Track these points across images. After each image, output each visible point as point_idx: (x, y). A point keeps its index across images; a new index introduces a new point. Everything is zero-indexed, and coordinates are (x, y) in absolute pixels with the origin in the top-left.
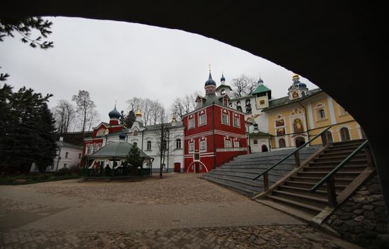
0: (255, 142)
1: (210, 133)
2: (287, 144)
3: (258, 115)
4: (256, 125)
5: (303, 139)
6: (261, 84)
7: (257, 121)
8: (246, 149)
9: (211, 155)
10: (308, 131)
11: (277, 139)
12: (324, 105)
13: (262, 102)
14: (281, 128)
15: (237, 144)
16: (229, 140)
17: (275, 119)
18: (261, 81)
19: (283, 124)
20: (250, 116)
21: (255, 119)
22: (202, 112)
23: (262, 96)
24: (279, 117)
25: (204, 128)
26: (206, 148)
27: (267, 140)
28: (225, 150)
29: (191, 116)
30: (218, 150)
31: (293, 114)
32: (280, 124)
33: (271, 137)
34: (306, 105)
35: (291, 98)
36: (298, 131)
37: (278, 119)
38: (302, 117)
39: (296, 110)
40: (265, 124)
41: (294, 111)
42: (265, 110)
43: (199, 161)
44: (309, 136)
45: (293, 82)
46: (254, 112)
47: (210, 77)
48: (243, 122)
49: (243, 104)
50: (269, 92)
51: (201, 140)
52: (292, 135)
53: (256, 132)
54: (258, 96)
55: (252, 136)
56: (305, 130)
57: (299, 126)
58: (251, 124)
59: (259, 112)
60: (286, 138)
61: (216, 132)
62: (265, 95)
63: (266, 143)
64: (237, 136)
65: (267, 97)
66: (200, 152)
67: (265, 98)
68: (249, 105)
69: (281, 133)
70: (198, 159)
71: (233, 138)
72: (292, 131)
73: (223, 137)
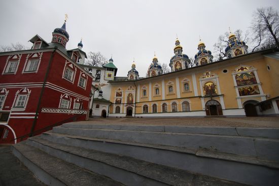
0: (98, 107)
1: (39, 85)
2: (121, 112)
3: (104, 85)
4: (101, 92)
5: (132, 108)
6: (111, 62)
7: (102, 89)
8: (86, 112)
9: (31, 116)
10: (136, 103)
11: (115, 106)
12: (147, 87)
13: (110, 76)
14: (119, 98)
15: (77, 106)
16: (68, 99)
17: (116, 91)
18: (111, 60)
19: (121, 96)
20: (98, 84)
21: (101, 87)
22: (36, 55)
23: (110, 70)
24: (119, 89)
25: (31, 77)
26: (25, 105)
27: (107, 106)
28: (58, 111)
29: (15, 57)
30: (44, 110)
31: (129, 89)
32: (119, 95)
33: (111, 104)
34: (137, 85)
35: (129, 79)
36: (130, 103)
37: (119, 91)
38: (134, 93)
39: (131, 87)
40: (108, 93)
41: (129, 87)
42: (110, 82)
43: (5, 124)
44: (136, 107)
45: (132, 68)
46: (102, 81)
47: (64, 26)
48: (89, 85)
49: (94, 72)
50: (116, 70)
51: (21, 93)
52: (125, 105)
53: (100, 98)
54: (108, 70)
55: (95, 100)
56: (134, 102)
57: (131, 99)
58: (97, 89)
59: (106, 82)
60: (121, 106)
61: (48, 85)
62: (113, 71)
63: (106, 108)
64: (79, 97)
65: (114, 72)
66: (13, 109)
67: (112, 73)
68: (99, 75)
69: (118, 102)
70: (6, 121)
71: (73, 98)
72: (126, 102)
73: (60, 94)
